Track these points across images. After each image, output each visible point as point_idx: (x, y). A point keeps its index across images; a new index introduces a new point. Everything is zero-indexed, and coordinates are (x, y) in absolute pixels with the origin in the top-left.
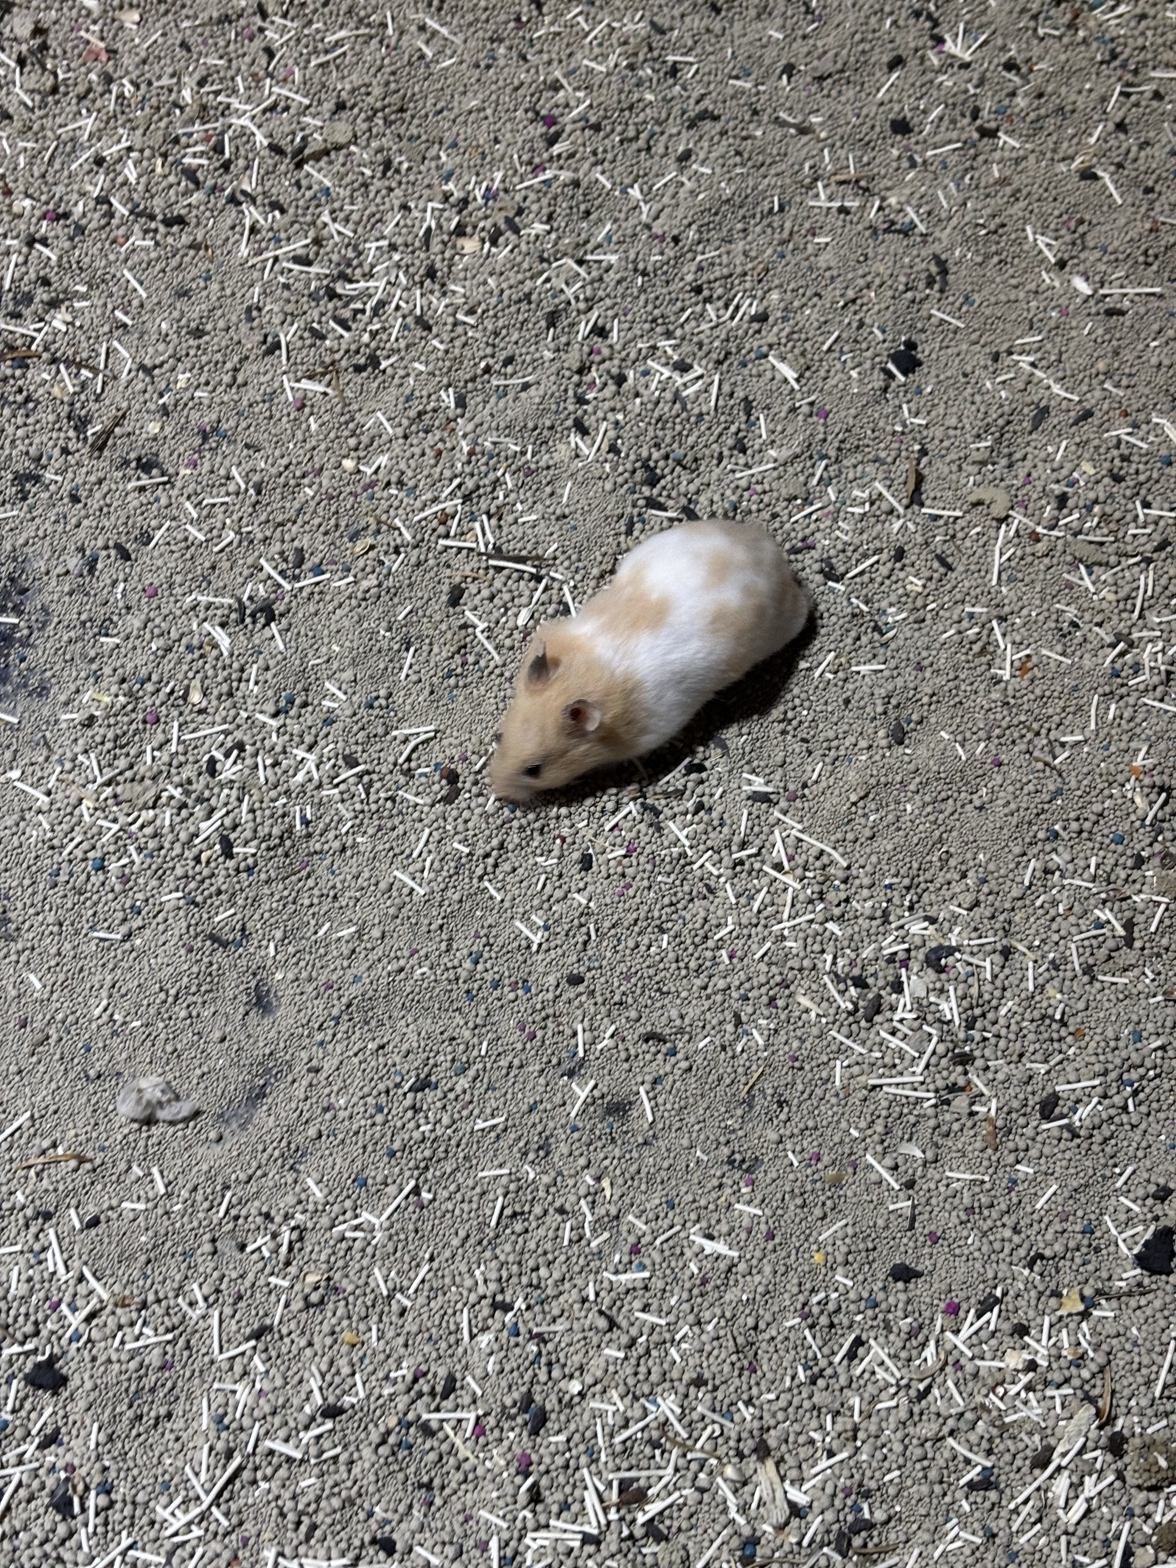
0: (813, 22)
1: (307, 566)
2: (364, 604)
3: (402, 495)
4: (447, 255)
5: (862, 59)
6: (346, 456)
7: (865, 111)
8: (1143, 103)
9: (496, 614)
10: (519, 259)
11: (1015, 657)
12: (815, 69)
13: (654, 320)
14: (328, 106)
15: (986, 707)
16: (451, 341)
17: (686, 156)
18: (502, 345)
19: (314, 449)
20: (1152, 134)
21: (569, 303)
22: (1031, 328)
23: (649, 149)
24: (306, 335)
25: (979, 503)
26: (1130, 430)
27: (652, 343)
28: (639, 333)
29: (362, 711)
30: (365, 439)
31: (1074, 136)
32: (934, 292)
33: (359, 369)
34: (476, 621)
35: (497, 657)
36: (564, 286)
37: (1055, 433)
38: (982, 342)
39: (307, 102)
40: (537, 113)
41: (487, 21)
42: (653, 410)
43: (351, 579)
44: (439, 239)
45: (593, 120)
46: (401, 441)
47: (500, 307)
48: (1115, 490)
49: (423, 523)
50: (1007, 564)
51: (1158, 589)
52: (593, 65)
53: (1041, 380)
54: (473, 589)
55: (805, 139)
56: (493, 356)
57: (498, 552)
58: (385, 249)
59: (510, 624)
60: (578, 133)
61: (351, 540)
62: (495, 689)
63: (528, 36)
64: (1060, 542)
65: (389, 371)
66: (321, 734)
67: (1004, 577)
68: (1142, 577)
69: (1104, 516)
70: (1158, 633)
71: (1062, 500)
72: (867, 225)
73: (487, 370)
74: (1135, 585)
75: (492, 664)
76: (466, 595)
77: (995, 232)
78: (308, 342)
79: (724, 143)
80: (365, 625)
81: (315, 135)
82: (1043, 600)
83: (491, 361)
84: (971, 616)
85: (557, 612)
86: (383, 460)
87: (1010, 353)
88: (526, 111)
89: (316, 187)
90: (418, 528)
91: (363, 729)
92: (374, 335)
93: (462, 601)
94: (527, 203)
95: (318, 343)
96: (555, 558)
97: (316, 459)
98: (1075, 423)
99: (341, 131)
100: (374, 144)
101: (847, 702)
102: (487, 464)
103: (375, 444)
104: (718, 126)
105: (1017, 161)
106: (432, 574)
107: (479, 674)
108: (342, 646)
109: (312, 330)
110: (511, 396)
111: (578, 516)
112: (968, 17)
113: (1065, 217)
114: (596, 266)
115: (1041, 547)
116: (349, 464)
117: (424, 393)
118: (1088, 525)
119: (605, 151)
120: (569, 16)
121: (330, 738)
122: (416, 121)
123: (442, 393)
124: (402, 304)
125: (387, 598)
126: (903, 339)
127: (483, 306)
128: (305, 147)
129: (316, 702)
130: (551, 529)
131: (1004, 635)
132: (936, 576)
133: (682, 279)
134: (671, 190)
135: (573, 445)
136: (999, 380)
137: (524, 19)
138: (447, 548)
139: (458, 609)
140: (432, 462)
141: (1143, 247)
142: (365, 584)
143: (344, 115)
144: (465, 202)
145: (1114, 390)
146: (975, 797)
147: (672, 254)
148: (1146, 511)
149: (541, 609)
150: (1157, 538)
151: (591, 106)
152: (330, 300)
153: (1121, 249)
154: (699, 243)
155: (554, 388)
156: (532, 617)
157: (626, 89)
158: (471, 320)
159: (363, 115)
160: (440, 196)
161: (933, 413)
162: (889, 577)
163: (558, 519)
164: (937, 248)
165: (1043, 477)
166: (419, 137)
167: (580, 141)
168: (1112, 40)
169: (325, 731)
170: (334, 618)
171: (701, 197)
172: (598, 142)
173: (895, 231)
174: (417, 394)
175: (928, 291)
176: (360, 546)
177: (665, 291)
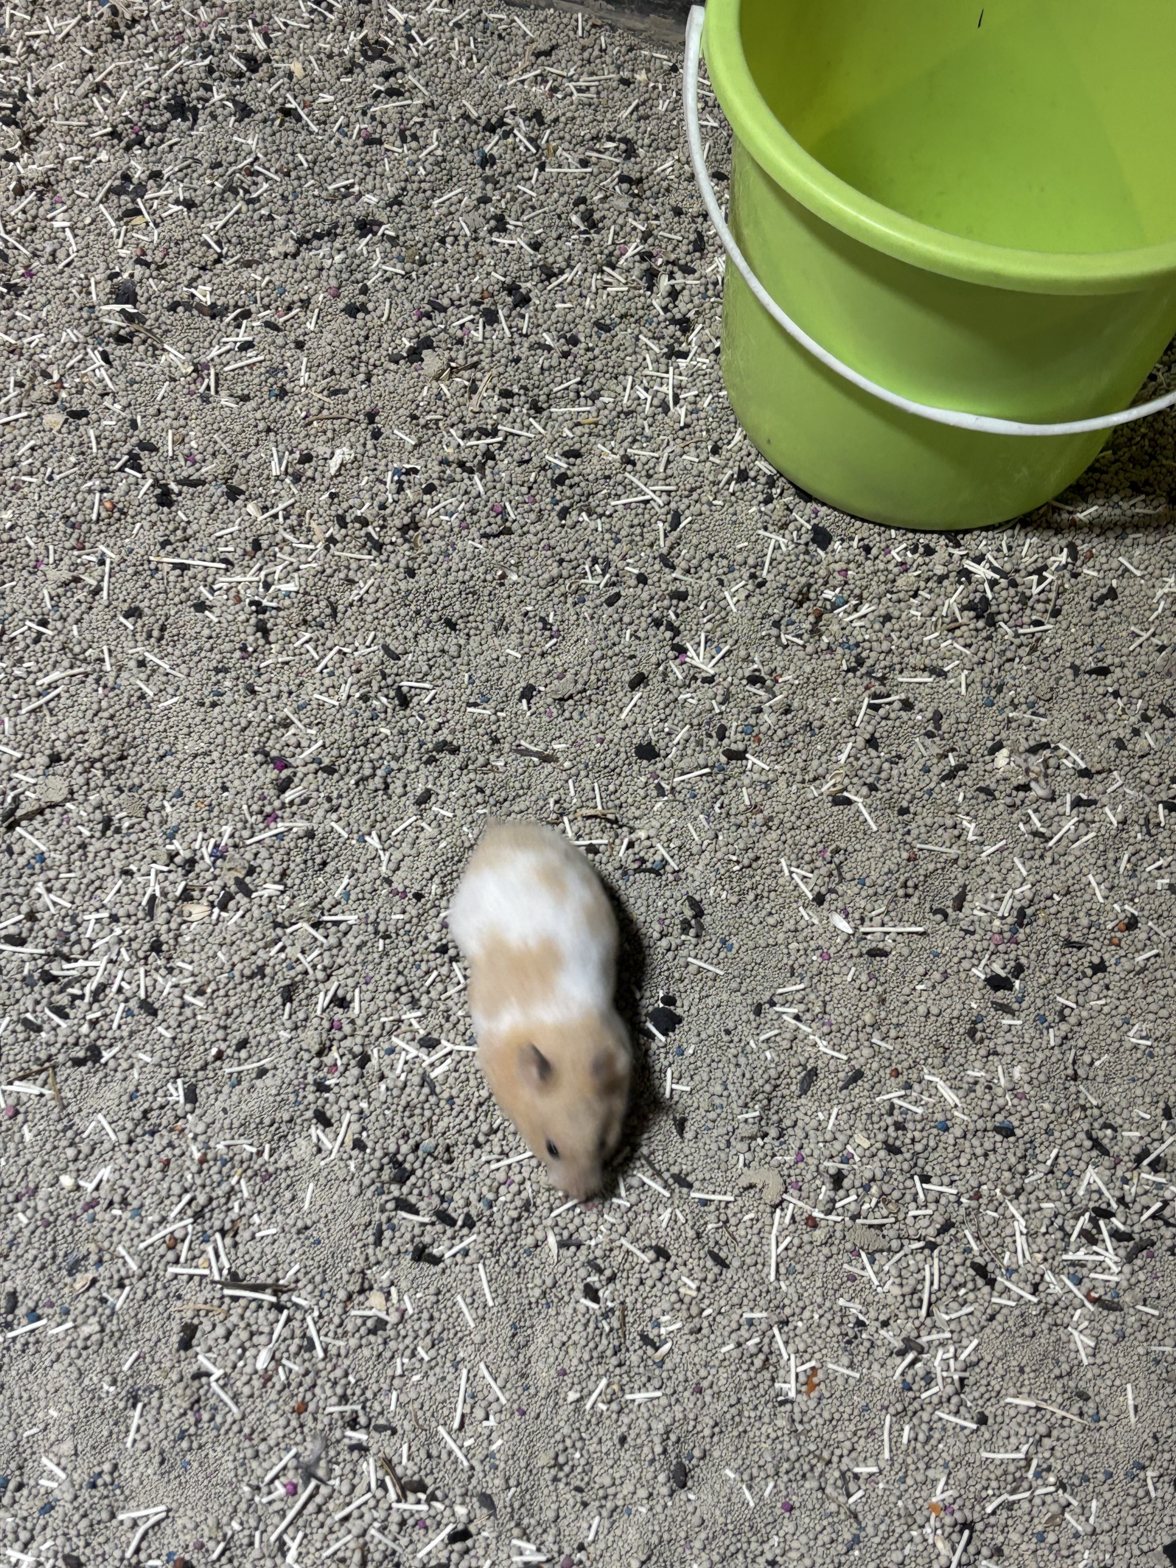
0: (552, 637)
1: (21, 1311)
2: (84, 1353)
3: (127, 1215)
4: (173, 925)
5: (603, 678)
6: (64, 1170)
7: (609, 737)
8: (892, 715)
9: (233, 1357)
10: (251, 926)
11: (801, 1369)
12: (556, 692)
13: (398, 989)
14: (41, 760)
15: (773, 1436)
16: (179, 1026)
17: (425, 798)
18: (235, 1026)
19: (28, 1163)
20: (903, 748)
21: (306, 973)
22: (792, 975)
23: (387, 787)
24: (20, 1028)
25: (751, 1186)
26: (902, 1093)
27: (396, 1017)
28: (382, 1004)
29: (85, 1493)
30: (85, 1148)
31: (823, 753)
32: (690, 938)
33: (78, 1063)
34: (210, 1367)
35: (235, 1409)
36: (300, 956)
37: (825, 1098)
38: (743, 990)
39: (18, 755)
40: (267, 754)
41: (211, 650)
42: (399, 1097)
43: (69, 1324)
44: (164, 907)
45: (326, 761)
46: (125, 1148)
47: (231, 985)
48: (891, 1164)
49: (150, 1250)
50: (784, 1255)
51: (945, 1279)
52: (323, 698)
53: (806, 1037)
54: (207, 1326)
55: (549, 767)
56: (225, 1040)
57: (235, 1280)
58: (106, 921)
59: (248, 1369)
60: (311, 776)
61: (70, 1274)
62: (233, 1449)
63: (255, 665)
64: (839, 1227)
65: (112, 1064)
66: (38, 1528)
67: (782, 1270)
68: (927, 1267)
69: (883, 1197)
70: (948, 1335)
71: (838, 1180)
72: (617, 865)
73: (219, 1056)
74: (919, 1276)
75: (229, 1419)
76: (198, 1334)
77: (750, 866)
78: (21, 1036)
79: (465, 779)
80: (86, 1382)
81: (27, 793)
82: (824, 1297)
83: (223, 1046)
84: (750, 1322)
85: (300, 1347)
86: (105, 1173)
87: (772, 1004)
88: (255, 753)
89: (29, 853)
90: (143, 1257)
91: (85, 1515)
92: (94, 1023)
93: (194, 1342)
94: (259, 861)
95: (33, 1035)
96: (297, 1281)
97: (31, 1177)
98: (845, 1087)
99: (56, 789)
100: (93, 798)
101: (623, 1440)
102: (220, 1172)
103: (97, 1152)
104: (458, 760)
105: (767, 786)
106: (161, 1308)
107: (215, 1433)
108: (60, 1410)
109: (26, 1023)
110: (245, 1085)
111: (320, 1225)
112: (709, 626)
113: (820, 847)
114: (334, 929)
115: (819, 1235)
116: (67, 1181)
117: (150, 1089)
118: (866, 1206)
119: (340, 796)
120: (297, 644)
121: (49, 1531)
122: (138, 769)
123: (170, 1086)
124: (124, 984)
125: (111, 1345)
126: (661, 995)
127: (213, 986)
128: (17, 807)
129: (32, 1482)
130: (292, 1246)
131: (786, 1343)
132: (711, 1276)
133: (426, 938)
134: (412, 834)
135: (315, 1140)
136: (763, 1037)
137: (250, 649)
138: (176, 1276)
139: (190, 1353)
140: (159, 1175)
141: (902, 879)
142: (85, 1330)
143: (59, 768)
144: (191, 863)
145: (883, 1044)
146: (766, 1547)
147: (414, 912)
148: (925, 1186)
149: (283, 1347)
150: (939, 1220)
151: (324, 746)
152: (46, 983)
153: (879, 882)
154: (442, 896)
155: (292, 1075)
156: (273, 1358)
157: (360, 724)
158: (199, 1002)
159: (79, 768)
160: (164, 858)
161: (696, 1078)
162: (660, 1279)
163: (299, 1232)
164: (689, 887)
165: (816, 1153)
166: (141, 785)
167: (312, 787)
168: (857, 645)
169: (42, 1522)
170: (52, 1373)
171: (443, 844)
172: (332, 786)
173: (645, 871)
174: (142, 1089)
175: (683, 937)
176: (82, 1280)
177: (408, 952)
